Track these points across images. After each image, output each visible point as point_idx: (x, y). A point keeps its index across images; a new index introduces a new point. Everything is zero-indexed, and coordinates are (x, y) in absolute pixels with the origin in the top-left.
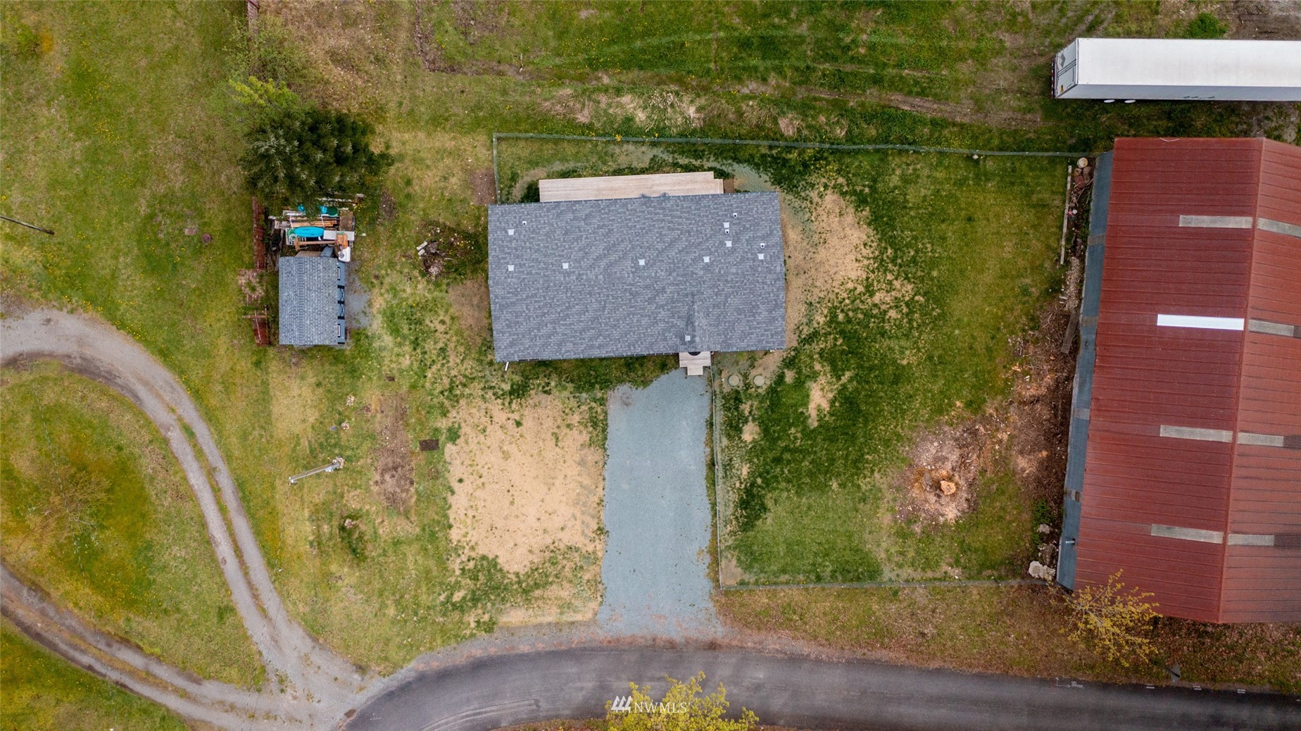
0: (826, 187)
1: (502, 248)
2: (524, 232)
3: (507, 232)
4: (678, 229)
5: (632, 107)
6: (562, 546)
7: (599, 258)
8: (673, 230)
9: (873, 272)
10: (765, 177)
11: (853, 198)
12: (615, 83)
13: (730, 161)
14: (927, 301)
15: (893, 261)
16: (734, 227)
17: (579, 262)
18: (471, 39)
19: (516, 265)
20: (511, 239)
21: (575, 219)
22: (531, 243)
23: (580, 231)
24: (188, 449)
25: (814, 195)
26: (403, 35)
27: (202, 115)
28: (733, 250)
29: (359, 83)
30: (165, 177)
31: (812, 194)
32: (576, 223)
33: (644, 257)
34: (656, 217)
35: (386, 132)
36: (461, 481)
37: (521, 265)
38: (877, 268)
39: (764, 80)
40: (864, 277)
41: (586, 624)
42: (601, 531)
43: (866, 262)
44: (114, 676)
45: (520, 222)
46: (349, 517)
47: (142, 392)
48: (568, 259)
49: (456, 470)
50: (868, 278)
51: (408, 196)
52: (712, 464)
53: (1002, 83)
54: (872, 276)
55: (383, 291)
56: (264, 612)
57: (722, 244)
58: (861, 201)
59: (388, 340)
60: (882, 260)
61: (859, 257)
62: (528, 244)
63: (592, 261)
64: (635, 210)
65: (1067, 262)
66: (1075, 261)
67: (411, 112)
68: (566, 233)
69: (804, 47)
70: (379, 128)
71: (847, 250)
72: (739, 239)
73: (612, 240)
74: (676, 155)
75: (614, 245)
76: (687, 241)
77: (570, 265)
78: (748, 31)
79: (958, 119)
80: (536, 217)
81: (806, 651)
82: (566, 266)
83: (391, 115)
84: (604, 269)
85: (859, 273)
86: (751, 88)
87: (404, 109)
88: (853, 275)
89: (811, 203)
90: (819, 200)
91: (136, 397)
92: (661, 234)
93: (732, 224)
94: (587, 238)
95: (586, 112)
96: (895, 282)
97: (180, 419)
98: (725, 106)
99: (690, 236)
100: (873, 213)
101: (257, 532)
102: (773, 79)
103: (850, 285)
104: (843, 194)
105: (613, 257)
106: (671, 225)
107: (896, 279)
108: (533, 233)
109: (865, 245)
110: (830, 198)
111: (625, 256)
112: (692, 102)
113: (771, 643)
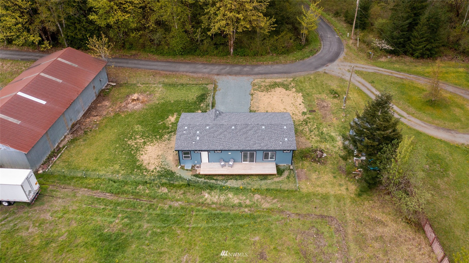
0: (153, 171)
1: (289, 134)
2: (281, 139)
3: (288, 140)
4: (218, 138)
5: (235, 199)
6: (265, 92)
7: (250, 130)
8: (220, 138)
9: (141, 147)
10: (178, 175)
11: (142, 168)
12: (242, 210)
13: (192, 180)
14: (124, 139)
15: (132, 150)
16: (195, 138)
17: (258, 129)
18: (314, 229)
19: (283, 129)
20: (286, 137)
22: (278, 136)
23: (258, 139)
24: (399, 112)
25: (158, 169)
26: (350, 231)
27: (440, 204)
28: (196, 131)
29: (367, 213)
30: (446, 183)
31: (159, 169)
32: (259, 142)
33: (232, 130)
34: (226, 143)
35: (349, 194)
36: (300, 104)
37: (281, 128)
38: (139, 148)
39: (170, 207)
40: (145, 146)
41: (256, 79)
42: (252, 95)
43: (143, 150)
44: (402, 73)
45: (283, 143)
46: (337, 97)
47: (423, 124)
48: (262, 130)
49: (302, 106)
50: (144, 146)
51: (334, 173)
52: (213, 106)
53: (60, 201)
54: (142, 146)
55: (338, 146)
56: (359, 82)
57: (201, 133)
58: (139, 167)
59: (333, 134)
60: (137, 150)
61: (145, 152)
62: (279, 135)
63: (253, 129)
64: (235, 145)
65: (64, 147)
66: (61, 146)
67: (339, 201)
68: (264, 139)
69: (148, 218)
70: (353, 196)
71: (150, 153)
72: (194, 134)
73: (245, 136)
74: (216, 183)
75: (244, 134)
76: (215, 134)
77: (262, 128)
78: (174, 227)
79: (86, 190)
80: (276, 145)
82: (263, 127)
83: (348, 201)
84: (248, 126)
85: (147, 147)
86: (177, 204)
87: (342, 203)
88: (150, 147)
89: (160, 167)
90: (157, 167)
91: (425, 124)
92: (225, 137)
93: (196, 139)
94: (255, 137)
95: (256, 198)
96: (134, 144)
97: (406, 118)
98: (191, 197)
99: (213, 136)
100: (136, 163)
102: (166, 207)
103: (152, 144)
104: (146, 169)
105: (244, 130)
106: (220, 140)
108: (277, 139)
109: (142, 154)
110: (152, 168)
111: (240, 130)
112: (206, 199)
113: (200, 75)
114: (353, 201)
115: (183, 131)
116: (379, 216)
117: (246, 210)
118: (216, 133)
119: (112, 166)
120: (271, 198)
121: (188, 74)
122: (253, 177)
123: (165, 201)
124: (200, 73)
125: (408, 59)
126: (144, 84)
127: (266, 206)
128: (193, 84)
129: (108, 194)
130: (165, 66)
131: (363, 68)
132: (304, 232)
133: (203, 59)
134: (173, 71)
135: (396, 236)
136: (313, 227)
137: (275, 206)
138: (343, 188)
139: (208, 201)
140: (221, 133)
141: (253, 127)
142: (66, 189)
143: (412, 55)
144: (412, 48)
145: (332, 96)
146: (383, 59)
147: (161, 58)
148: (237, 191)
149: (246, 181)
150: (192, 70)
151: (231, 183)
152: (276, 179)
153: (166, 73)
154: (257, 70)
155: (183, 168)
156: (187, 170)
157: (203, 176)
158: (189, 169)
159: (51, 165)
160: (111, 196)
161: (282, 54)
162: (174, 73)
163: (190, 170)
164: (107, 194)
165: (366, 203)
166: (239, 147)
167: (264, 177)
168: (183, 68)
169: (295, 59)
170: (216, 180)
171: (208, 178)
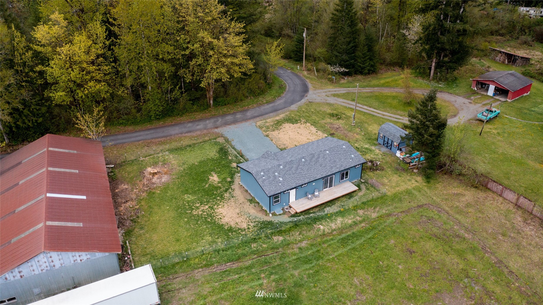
0: (249, 228)
1: (352, 151)
2: (348, 157)
3: (354, 156)
4: (298, 173)
5: (346, 221)
6: (276, 130)
7: (319, 157)
9: (213, 213)
10: (277, 221)
11: (235, 230)
12: (360, 226)
14: (185, 212)
15: (205, 218)
17: (324, 155)
18: (424, 217)
20: (351, 154)
21: (336, 166)
23: (330, 163)
24: (394, 116)
26: (447, 209)
29: (445, 192)
31: (253, 224)
33: (304, 162)
34: (308, 174)
35: (421, 184)
36: (317, 132)
37: (342, 149)
38: (211, 214)
39: (300, 249)
40: (216, 210)
41: (257, 122)
42: (267, 136)
43: (218, 214)
45: (352, 160)
46: (340, 118)
48: (328, 154)
50: (214, 210)
51: (396, 174)
52: (242, 156)
53: (184, 291)
56: (343, 102)
57: (279, 174)
58: (231, 230)
59: (366, 146)
60: (211, 217)
61: (221, 215)
62: (345, 155)
65: (125, 243)
67: (420, 191)
68: (335, 161)
69: (291, 266)
71: (228, 215)
72: (274, 177)
73: (318, 164)
74: (316, 215)
75: (316, 162)
76: (292, 171)
77: (326, 153)
78: (320, 262)
79: (200, 270)
80: (348, 163)
81: (186, 134)
83: (426, 189)
84: (314, 155)
85: (218, 211)
86: (304, 244)
87: (423, 191)
88: (220, 209)
89: (252, 222)
90: (248, 223)
93: (279, 180)
94: (327, 162)
95: (361, 213)
97: (403, 120)
98: (310, 234)
99: (292, 173)
100: (223, 228)
101: (362, 112)
102: (297, 250)
103: (220, 206)
104: (239, 229)
105: (314, 159)
106: (301, 174)
107: (202, 214)
108: (346, 158)
109: (221, 218)
110: (244, 226)
111: (311, 160)
112: (324, 231)
113: (199, 133)
114: (430, 188)
115: (262, 178)
116: (455, 191)
117: (363, 225)
118: (293, 169)
119: (202, 239)
120: (373, 208)
121: (184, 135)
122: (341, 199)
123: (290, 246)
124: (197, 130)
125: (359, 77)
126: (147, 156)
127: (374, 215)
128: (201, 143)
129: (229, 264)
130: (151, 133)
131: (335, 91)
132: (420, 222)
133: (184, 118)
134: (166, 137)
135: (476, 199)
136: (422, 216)
137: (381, 213)
138: (413, 181)
139: (327, 231)
140: (297, 169)
141: (319, 155)
142: (177, 279)
143: (361, 73)
144: (360, 66)
145: (335, 118)
146: (342, 81)
147: (138, 128)
148: (340, 213)
149: (338, 204)
150: (184, 130)
151: (328, 210)
152: (360, 194)
153: (159, 140)
154: (249, 114)
155: (274, 214)
156: (280, 215)
157: (300, 214)
158: (281, 213)
159: (133, 265)
160: (233, 264)
161: (258, 95)
162: (168, 138)
163: (283, 214)
164: (227, 264)
165: (438, 185)
166: (322, 175)
167: (350, 195)
168: (174, 131)
169: (273, 97)
170: (314, 213)
171: (306, 214)
